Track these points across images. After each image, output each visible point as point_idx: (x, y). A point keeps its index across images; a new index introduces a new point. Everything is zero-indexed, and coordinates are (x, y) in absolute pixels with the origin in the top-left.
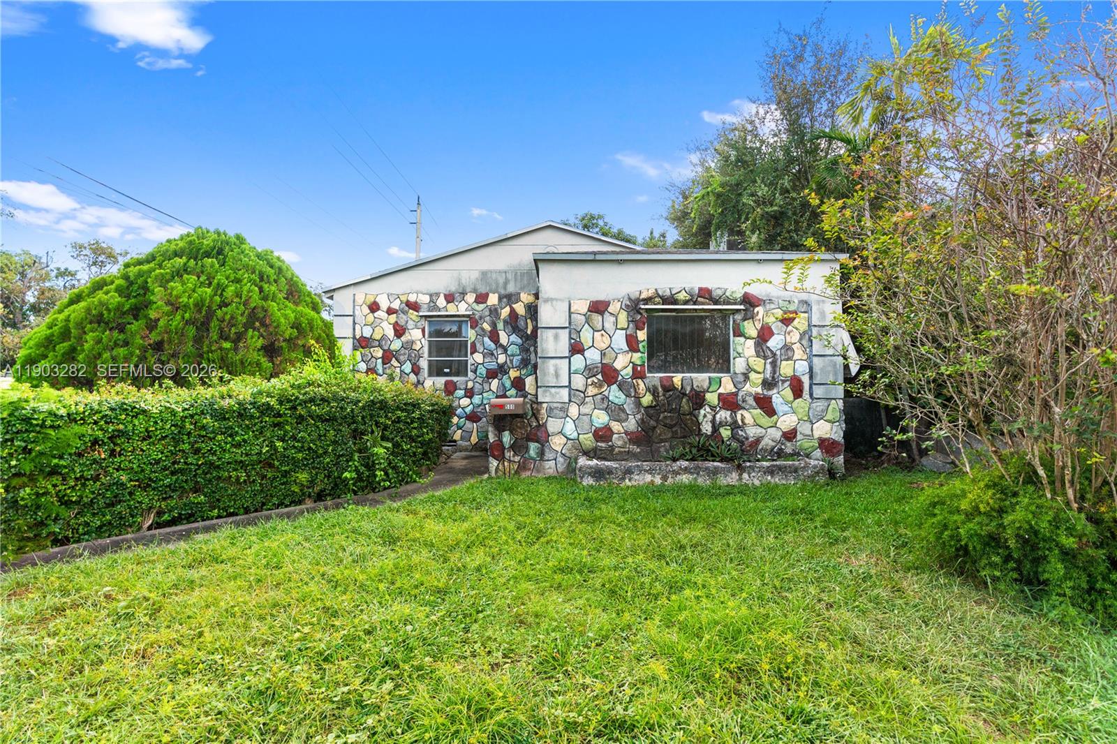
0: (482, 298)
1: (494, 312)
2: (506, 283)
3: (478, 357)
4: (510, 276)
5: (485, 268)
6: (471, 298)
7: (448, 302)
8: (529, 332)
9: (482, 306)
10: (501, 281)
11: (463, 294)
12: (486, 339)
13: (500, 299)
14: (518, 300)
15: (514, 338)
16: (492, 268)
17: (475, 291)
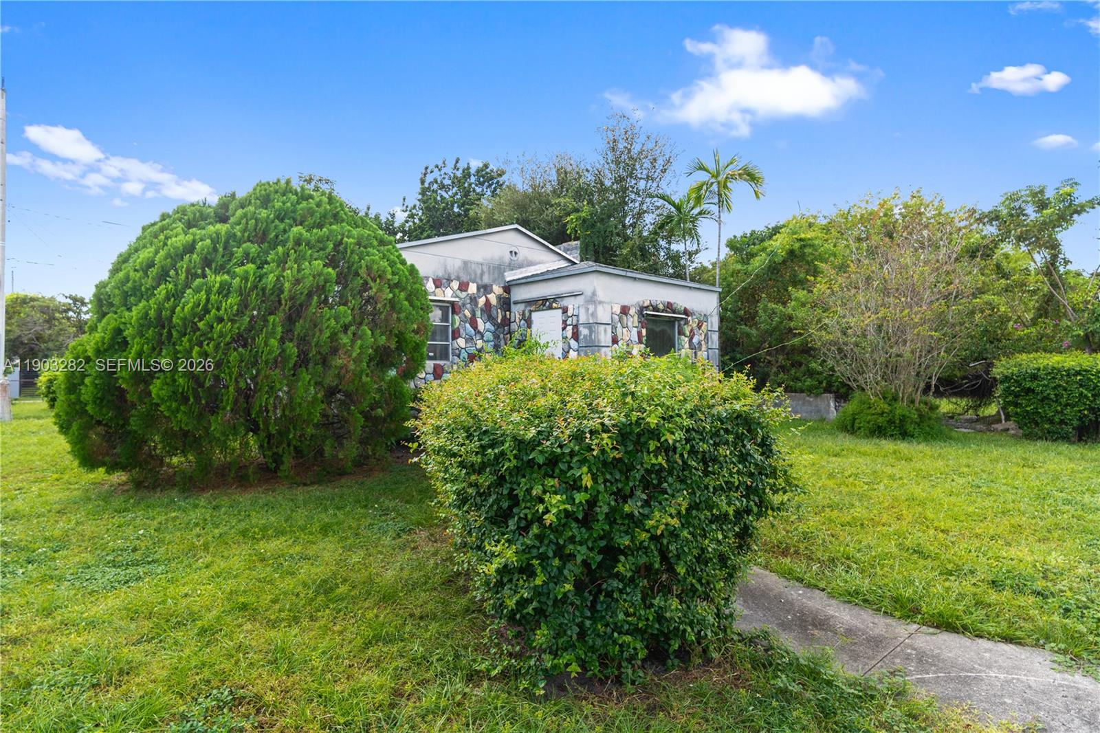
0: (463, 287)
1: (473, 300)
2: (482, 274)
3: (461, 342)
4: (485, 269)
5: (466, 258)
6: (455, 285)
7: (437, 287)
8: (499, 321)
9: (463, 295)
10: (479, 272)
11: (449, 280)
12: (468, 325)
13: (478, 289)
14: (491, 291)
15: (488, 325)
16: (471, 259)
17: (458, 278)
